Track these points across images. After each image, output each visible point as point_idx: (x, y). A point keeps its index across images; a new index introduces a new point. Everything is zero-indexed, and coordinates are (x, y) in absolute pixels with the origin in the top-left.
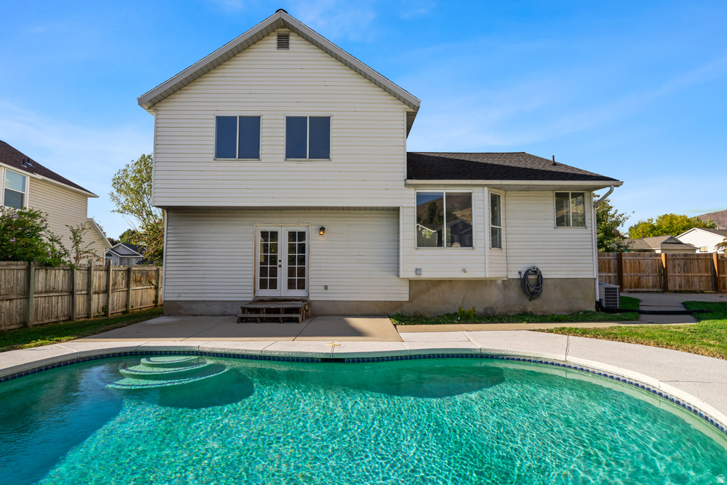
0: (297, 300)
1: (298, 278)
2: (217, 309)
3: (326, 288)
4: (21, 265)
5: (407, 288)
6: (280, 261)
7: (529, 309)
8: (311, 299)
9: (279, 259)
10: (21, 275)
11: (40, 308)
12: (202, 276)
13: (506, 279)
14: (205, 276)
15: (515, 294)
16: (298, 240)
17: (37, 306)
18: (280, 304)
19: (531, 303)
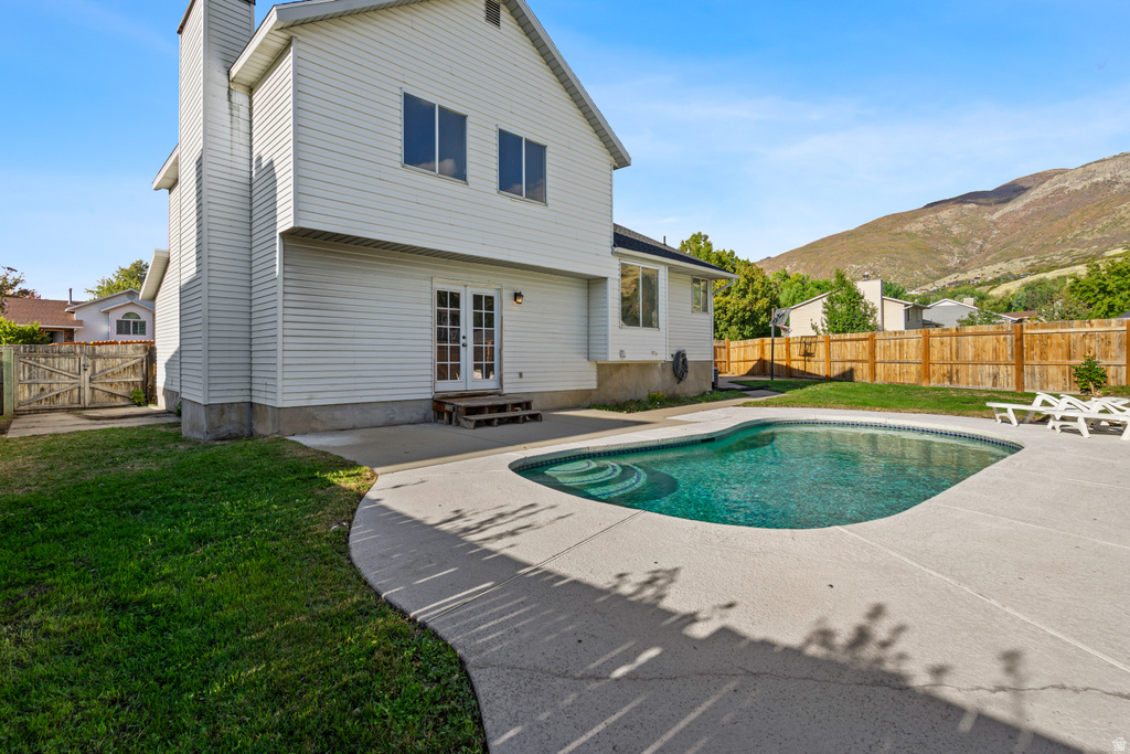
0: (490, 394)
1: (486, 362)
2: (379, 416)
3: (521, 375)
5: (595, 374)
6: (464, 337)
8: (505, 391)
9: (462, 334)
12: (352, 361)
13: (663, 362)
14: (357, 361)
15: (669, 377)
16: (485, 307)
18: (481, 400)
19: (678, 385)
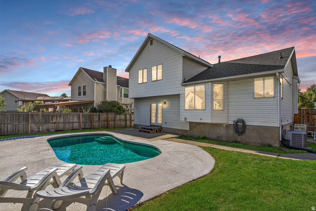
1: (160, 119)
3: (166, 123)
4: (114, 113)
5: (189, 125)
6: (156, 114)
7: (239, 140)
8: (162, 126)
10: (114, 116)
11: (118, 124)
13: (227, 124)
15: (231, 132)
16: (160, 107)
17: (118, 123)
19: (239, 137)
